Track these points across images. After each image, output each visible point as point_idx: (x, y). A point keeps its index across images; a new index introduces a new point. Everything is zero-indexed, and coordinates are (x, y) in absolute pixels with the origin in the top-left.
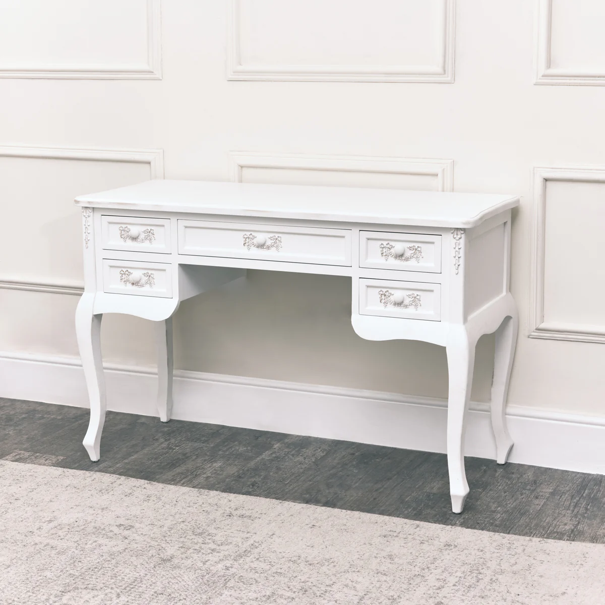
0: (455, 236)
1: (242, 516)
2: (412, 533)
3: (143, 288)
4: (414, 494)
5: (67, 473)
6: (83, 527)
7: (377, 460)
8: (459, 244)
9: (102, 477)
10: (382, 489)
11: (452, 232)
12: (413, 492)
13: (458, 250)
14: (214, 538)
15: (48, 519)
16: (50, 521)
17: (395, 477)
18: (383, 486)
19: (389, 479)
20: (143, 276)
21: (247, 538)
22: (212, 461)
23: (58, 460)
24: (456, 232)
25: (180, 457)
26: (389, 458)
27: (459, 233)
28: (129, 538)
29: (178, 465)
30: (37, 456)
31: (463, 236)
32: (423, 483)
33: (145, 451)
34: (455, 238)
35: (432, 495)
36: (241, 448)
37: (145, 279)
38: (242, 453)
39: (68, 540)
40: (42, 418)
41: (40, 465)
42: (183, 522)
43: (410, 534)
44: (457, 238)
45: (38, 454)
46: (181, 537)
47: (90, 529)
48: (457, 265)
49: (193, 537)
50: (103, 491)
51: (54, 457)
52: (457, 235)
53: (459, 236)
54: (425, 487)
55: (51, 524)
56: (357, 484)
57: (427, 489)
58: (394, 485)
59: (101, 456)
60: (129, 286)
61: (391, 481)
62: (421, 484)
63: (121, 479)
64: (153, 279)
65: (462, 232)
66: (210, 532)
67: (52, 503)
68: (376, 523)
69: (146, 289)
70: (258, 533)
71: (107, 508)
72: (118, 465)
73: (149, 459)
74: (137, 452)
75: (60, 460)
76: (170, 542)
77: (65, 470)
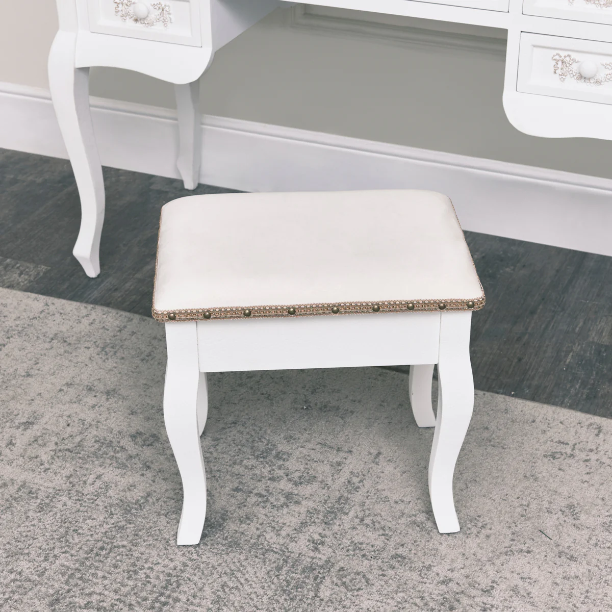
1: (325, 407)
2: (594, 447)
3: (152, 27)
4: (577, 348)
5: (52, 308)
6: (78, 439)
7: (507, 269)
9: (105, 316)
10: (527, 337)
12: (575, 344)
14: (287, 464)
15: (24, 420)
16: (28, 424)
17: (541, 307)
18: (527, 329)
19: (533, 312)
20: (152, 8)
21: (339, 464)
23: (38, 274)
26: (524, 266)
28: (152, 466)
30: (8, 265)
32: (584, 323)
35: (603, 350)
37: (154, 14)
39: (55, 473)
40: (14, 182)
41: (11, 287)
42: (235, 423)
43: (591, 450)
45: (8, 260)
46: (235, 463)
47: (90, 445)
49: (253, 462)
50: (107, 349)
51: (32, 266)
54: (589, 330)
55: (29, 431)
56: (487, 326)
57: (593, 336)
58: (543, 326)
59: (102, 265)
60: (130, 23)
61: (536, 316)
62: (581, 324)
63: (134, 321)
64: (169, 14)
66: (280, 449)
67: (30, 380)
68: (534, 421)
69: (158, 28)
70: (354, 451)
71: (114, 390)
72: (128, 285)
75: (41, 274)
76: (218, 474)
77: (50, 300)
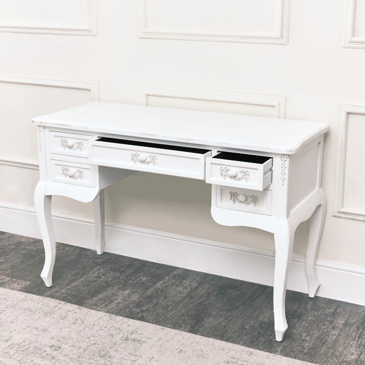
0: (282, 159)
1: (135, 340)
2: (247, 360)
3: (76, 180)
4: (252, 323)
5: (28, 297)
6: (27, 347)
7: (231, 291)
8: (285, 165)
9: (49, 302)
10: (231, 317)
11: (280, 156)
12: (251, 321)
13: (284, 169)
14: (112, 360)
15: (6, 339)
16: (7, 341)
17: (241, 306)
18: (232, 315)
19: (236, 308)
20: (76, 172)
21: (134, 361)
22: (124, 288)
23: (26, 285)
24: (283, 156)
25: (104, 284)
26: (239, 290)
27: (285, 157)
28: (55, 358)
29: (101, 292)
30: (14, 281)
31: (288, 159)
32: (258, 313)
33: (82, 279)
34: (282, 160)
35: (263, 324)
36: (144, 278)
37: (77, 174)
38: (144, 282)
39: (14, 359)
40: (24, 249)
41: (13, 289)
42: (94, 344)
43: (245, 361)
44: (284, 161)
45: (14, 279)
46: (90, 359)
47: (31, 349)
48: (283, 179)
49: (99, 358)
50: (48, 314)
51: (24, 282)
52: (284, 158)
53: (285, 159)
54: (260, 316)
55: (7, 343)
56: (215, 313)
57: (261, 319)
58: (240, 314)
59: (53, 282)
60: (68, 178)
61: (238, 310)
62: (257, 313)
63: (62, 304)
64: (83, 174)
65: (287, 157)
66: (111, 354)
67: (12, 324)
68: (224, 349)
69: (79, 180)
70: (143, 357)
71: (47, 329)
72: (63, 291)
73: (84, 286)
74: (78, 279)
75: (27, 285)
76: (82, 362)
77: (27, 294)
